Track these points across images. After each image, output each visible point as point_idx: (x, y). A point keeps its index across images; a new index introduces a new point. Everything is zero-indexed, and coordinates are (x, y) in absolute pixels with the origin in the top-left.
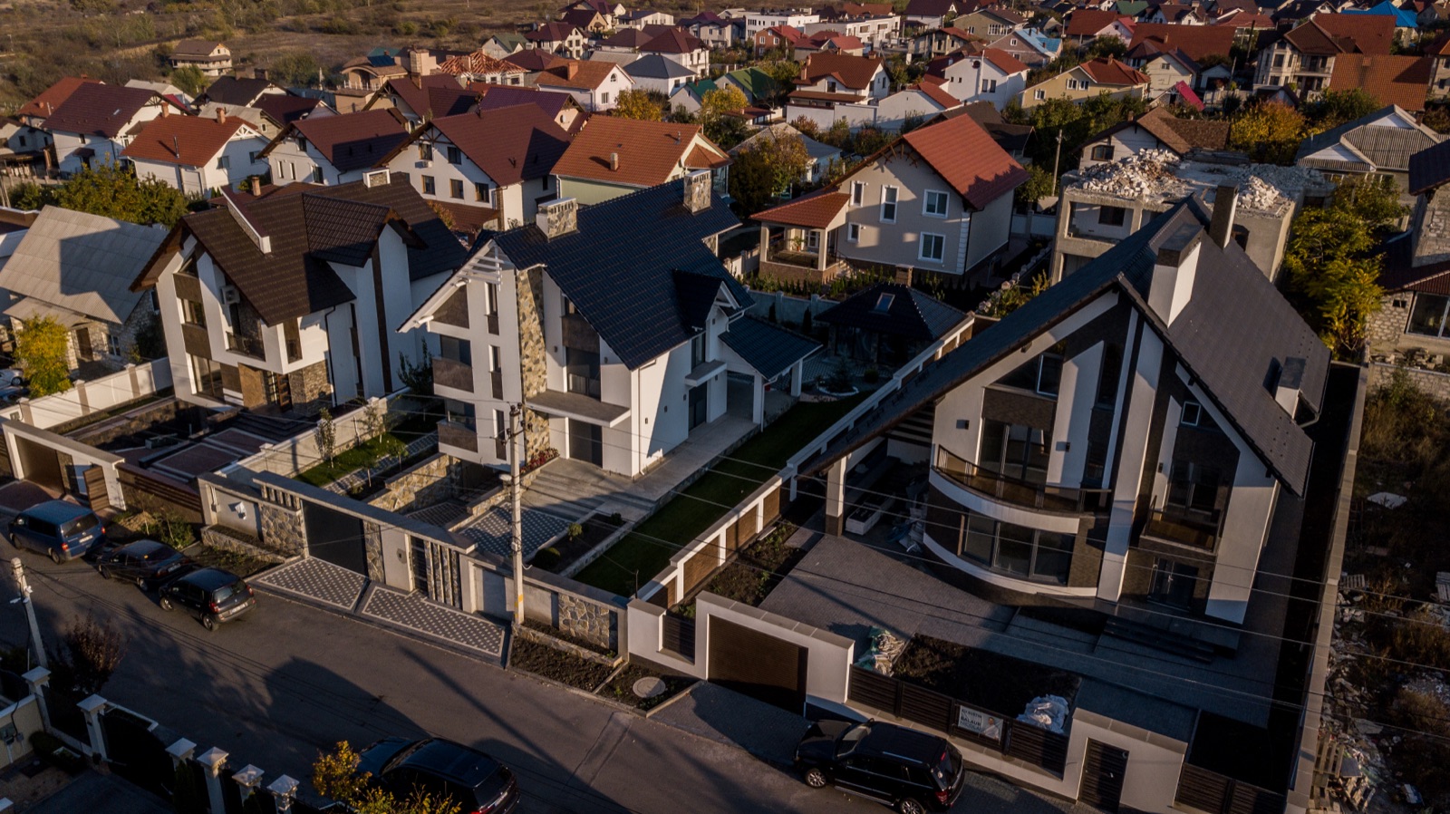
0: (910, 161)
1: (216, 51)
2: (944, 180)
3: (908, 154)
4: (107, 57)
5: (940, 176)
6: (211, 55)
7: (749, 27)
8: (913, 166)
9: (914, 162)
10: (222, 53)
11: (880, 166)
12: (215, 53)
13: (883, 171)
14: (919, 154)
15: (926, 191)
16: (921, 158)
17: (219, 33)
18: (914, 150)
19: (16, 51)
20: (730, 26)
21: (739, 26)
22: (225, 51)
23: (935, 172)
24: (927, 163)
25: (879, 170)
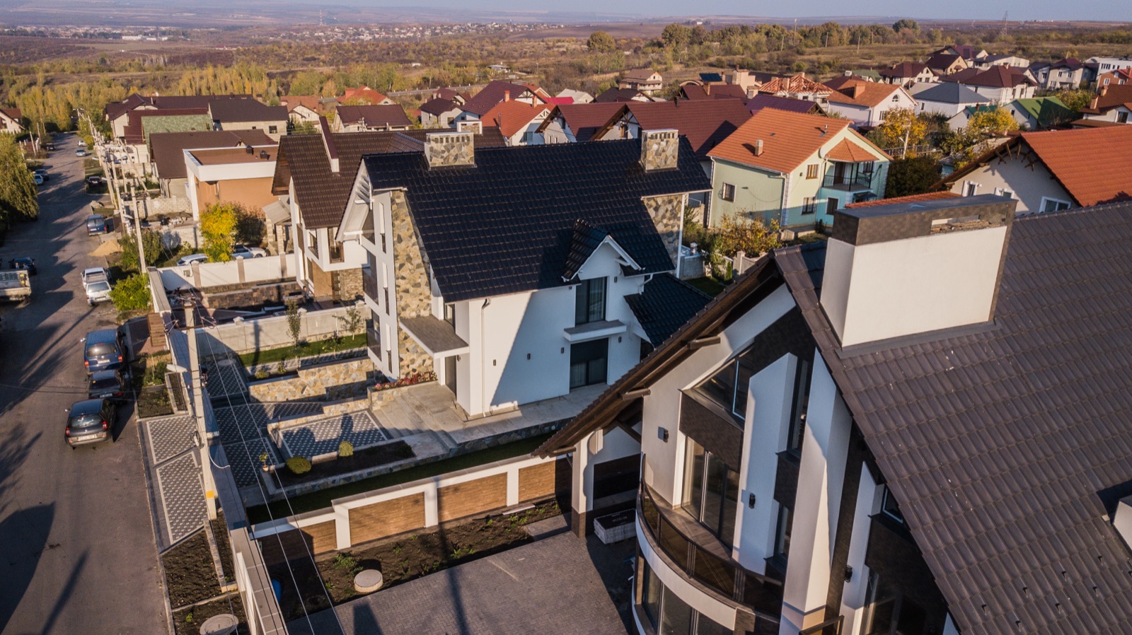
0: (1026, 162)
1: (652, 77)
2: (1062, 186)
3: (1025, 155)
4: (584, 80)
5: (1058, 181)
6: (648, 80)
7: (1101, 71)
8: (1029, 168)
9: (1030, 164)
10: (656, 79)
11: (992, 169)
12: (651, 79)
13: (993, 174)
14: (1036, 155)
15: (1043, 198)
16: (1039, 160)
17: (664, 67)
18: (1031, 150)
19: (539, 74)
20: (1081, 70)
21: (1092, 70)
22: (659, 78)
23: (1053, 177)
24: (1045, 165)
25: (990, 172)
